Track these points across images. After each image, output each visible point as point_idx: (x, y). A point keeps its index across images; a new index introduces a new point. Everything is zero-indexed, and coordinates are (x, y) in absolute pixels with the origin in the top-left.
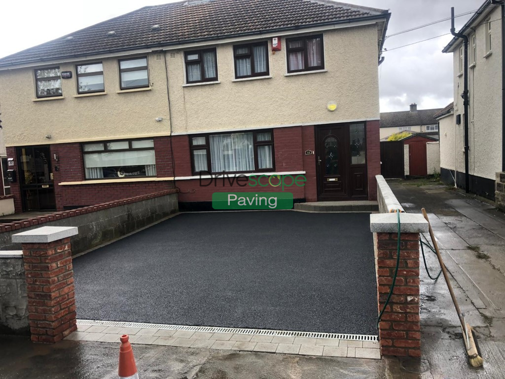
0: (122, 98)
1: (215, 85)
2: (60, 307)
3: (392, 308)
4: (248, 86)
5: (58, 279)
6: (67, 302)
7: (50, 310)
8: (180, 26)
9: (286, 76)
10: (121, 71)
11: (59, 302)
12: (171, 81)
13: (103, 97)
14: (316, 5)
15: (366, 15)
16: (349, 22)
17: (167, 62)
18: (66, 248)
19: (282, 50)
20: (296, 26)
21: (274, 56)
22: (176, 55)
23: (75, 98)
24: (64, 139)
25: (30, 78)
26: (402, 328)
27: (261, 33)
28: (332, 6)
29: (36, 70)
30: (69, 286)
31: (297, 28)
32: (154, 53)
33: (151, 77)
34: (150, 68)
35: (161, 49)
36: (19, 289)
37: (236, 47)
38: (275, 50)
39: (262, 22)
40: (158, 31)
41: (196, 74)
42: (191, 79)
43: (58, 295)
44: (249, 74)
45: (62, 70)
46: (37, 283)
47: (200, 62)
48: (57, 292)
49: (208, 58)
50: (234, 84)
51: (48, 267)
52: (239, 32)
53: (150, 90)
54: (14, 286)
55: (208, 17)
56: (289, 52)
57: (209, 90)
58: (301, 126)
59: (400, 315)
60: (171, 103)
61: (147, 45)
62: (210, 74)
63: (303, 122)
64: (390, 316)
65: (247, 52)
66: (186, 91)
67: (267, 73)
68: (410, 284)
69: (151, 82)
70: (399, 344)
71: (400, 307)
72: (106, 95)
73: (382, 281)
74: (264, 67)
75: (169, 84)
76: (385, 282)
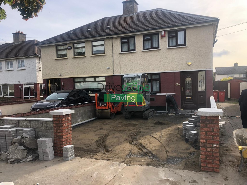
0: (92, 58)
1: (134, 53)
2: (66, 142)
3: (206, 150)
4: (149, 53)
5: (66, 130)
6: (69, 141)
7: (62, 143)
8: (120, 26)
9: (168, 49)
10: (93, 46)
11: (65, 140)
12: (114, 51)
13: (84, 58)
14: (183, 16)
15: (207, 20)
16: (198, 24)
17: (113, 43)
18: (70, 118)
19: (166, 37)
20: (173, 26)
21: (162, 40)
22: (117, 40)
23: (72, 58)
24: (67, 76)
25: (54, 50)
26: (211, 158)
27: (156, 29)
28: (191, 16)
29: (57, 46)
30: (70, 134)
31: (173, 27)
32: (107, 38)
33: (105, 49)
34: (105, 45)
35: (110, 36)
36: (50, 134)
37: (144, 36)
38: (163, 37)
39: (157, 24)
40: (110, 28)
41: (126, 48)
42: (123, 50)
43: (65, 137)
44: (150, 47)
45: (68, 46)
46: (58, 132)
47: (128, 43)
48: (65, 136)
49: (132, 40)
50: (143, 53)
51: (62, 125)
52: (146, 29)
53: (105, 55)
54: (48, 133)
55: (132, 22)
56: (169, 37)
57: (131, 55)
58: (174, 72)
59: (210, 153)
60: (114, 61)
61: (104, 35)
62: (132, 48)
63: (175, 70)
64: (206, 153)
65: (149, 38)
66: (121, 56)
67: (158, 47)
68: (214, 139)
69: (106, 51)
70: (209, 166)
71: (210, 149)
72: (85, 57)
73: (202, 137)
74: (157, 44)
75: (113, 52)
76: (204, 138)
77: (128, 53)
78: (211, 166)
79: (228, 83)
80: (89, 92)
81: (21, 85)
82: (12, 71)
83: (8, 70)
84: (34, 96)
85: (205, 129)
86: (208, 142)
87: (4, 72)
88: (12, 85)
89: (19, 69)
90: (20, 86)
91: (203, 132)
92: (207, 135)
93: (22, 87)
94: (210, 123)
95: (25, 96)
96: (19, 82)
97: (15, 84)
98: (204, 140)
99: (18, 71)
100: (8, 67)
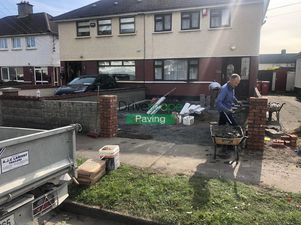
0: (120, 38)
1: (170, 33)
3: (253, 129)
4: (188, 34)
5: (113, 112)
7: (109, 124)
9: (209, 30)
10: (121, 24)
12: (146, 30)
13: (110, 38)
17: (145, 20)
18: (116, 100)
19: (208, 16)
20: (216, 3)
21: (203, 19)
22: (150, 17)
23: (96, 37)
24: (89, 58)
25: (73, 27)
26: (257, 138)
27: (197, 6)
29: (77, 22)
30: (116, 116)
32: (139, 15)
33: (136, 27)
34: (136, 23)
35: (142, 13)
37: (183, 13)
38: (204, 15)
40: (141, 3)
41: (160, 26)
42: (157, 30)
43: (112, 119)
44: (188, 28)
45: (90, 22)
46: (105, 113)
47: (163, 21)
48: (112, 117)
49: (167, 18)
50: (180, 33)
52: (185, 5)
53: (135, 35)
56: (211, 17)
58: (215, 57)
59: (257, 133)
60: (146, 42)
61: (135, 11)
62: (167, 27)
63: (216, 55)
64: (253, 133)
65: (188, 16)
66: (154, 36)
67: (198, 28)
68: (262, 120)
69: (136, 30)
70: (255, 144)
71: (257, 129)
72: (112, 36)
73: (251, 118)
74: (197, 24)
75: (145, 32)
76: (252, 119)
77: (163, 33)
78: (257, 145)
79: (274, 73)
80: (116, 78)
81: (32, 68)
82: (21, 51)
83: (15, 49)
84: (48, 82)
85: (254, 110)
86: (255, 123)
87: (10, 51)
88: (20, 67)
89: (29, 48)
90: (30, 70)
91: (252, 113)
92: (255, 116)
93: (33, 70)
94: (259, 105)
95: (37, 81)
96: (29, 64)
97: (24, 67)
98: (252, 121)
99: (28, 50)
100: (14, 46)
